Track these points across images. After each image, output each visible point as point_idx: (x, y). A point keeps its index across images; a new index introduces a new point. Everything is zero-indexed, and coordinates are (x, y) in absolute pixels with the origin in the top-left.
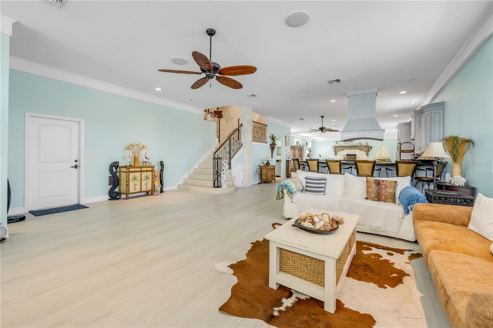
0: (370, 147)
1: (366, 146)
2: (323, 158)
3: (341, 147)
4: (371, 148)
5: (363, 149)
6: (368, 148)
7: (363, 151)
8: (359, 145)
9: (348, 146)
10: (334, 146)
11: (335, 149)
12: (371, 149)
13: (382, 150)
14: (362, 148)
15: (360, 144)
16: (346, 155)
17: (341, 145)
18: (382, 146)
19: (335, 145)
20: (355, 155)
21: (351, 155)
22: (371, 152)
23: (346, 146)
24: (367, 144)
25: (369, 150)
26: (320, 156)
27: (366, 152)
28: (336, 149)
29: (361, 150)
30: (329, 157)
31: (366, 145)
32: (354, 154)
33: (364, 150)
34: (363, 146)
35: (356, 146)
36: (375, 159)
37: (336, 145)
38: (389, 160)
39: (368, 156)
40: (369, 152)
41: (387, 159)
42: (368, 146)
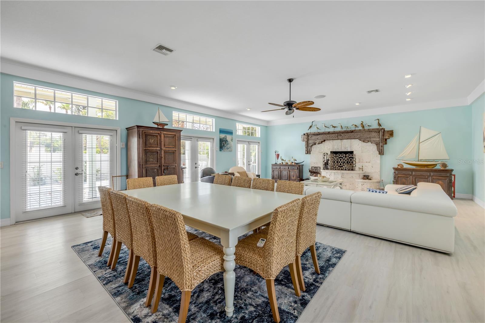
0: (388, 131)
1: (378, 131)
2: (283, 160)
3: (319, 134)
4: (391, 133)
5: (370, 138)
6: (383, 135)
7: (370, 143)
8: (360, 128)
9: (334, 133)
10: (304, 134)
11: (306, 140)
12: (391, 138)
13: (420, 142)
14: (367, 135)
15: (363, 127)
16: (329, 153)
17: (319, 131)
18: (422, 128)
19: (306, 131)
20: (352, 152)
21: (341, 153)
22: (392, 145)
23: (329, 133)
24: (380, 125)
25: (386, 140)
26: (278, 155)
27: (377, 144)
28: (308, 140)
29: (364, 141)
30: (294, 158)
31: (378, 127)
32: (349, 150)
33: (372, 139)
34: (370, 131)
35: (352, 132)
36: (401, 162)
37: (309, 132)
38: (444, 165)
39: (383, 154)
40: (386, 144)
41: (436, 164)
42: (382, 129)
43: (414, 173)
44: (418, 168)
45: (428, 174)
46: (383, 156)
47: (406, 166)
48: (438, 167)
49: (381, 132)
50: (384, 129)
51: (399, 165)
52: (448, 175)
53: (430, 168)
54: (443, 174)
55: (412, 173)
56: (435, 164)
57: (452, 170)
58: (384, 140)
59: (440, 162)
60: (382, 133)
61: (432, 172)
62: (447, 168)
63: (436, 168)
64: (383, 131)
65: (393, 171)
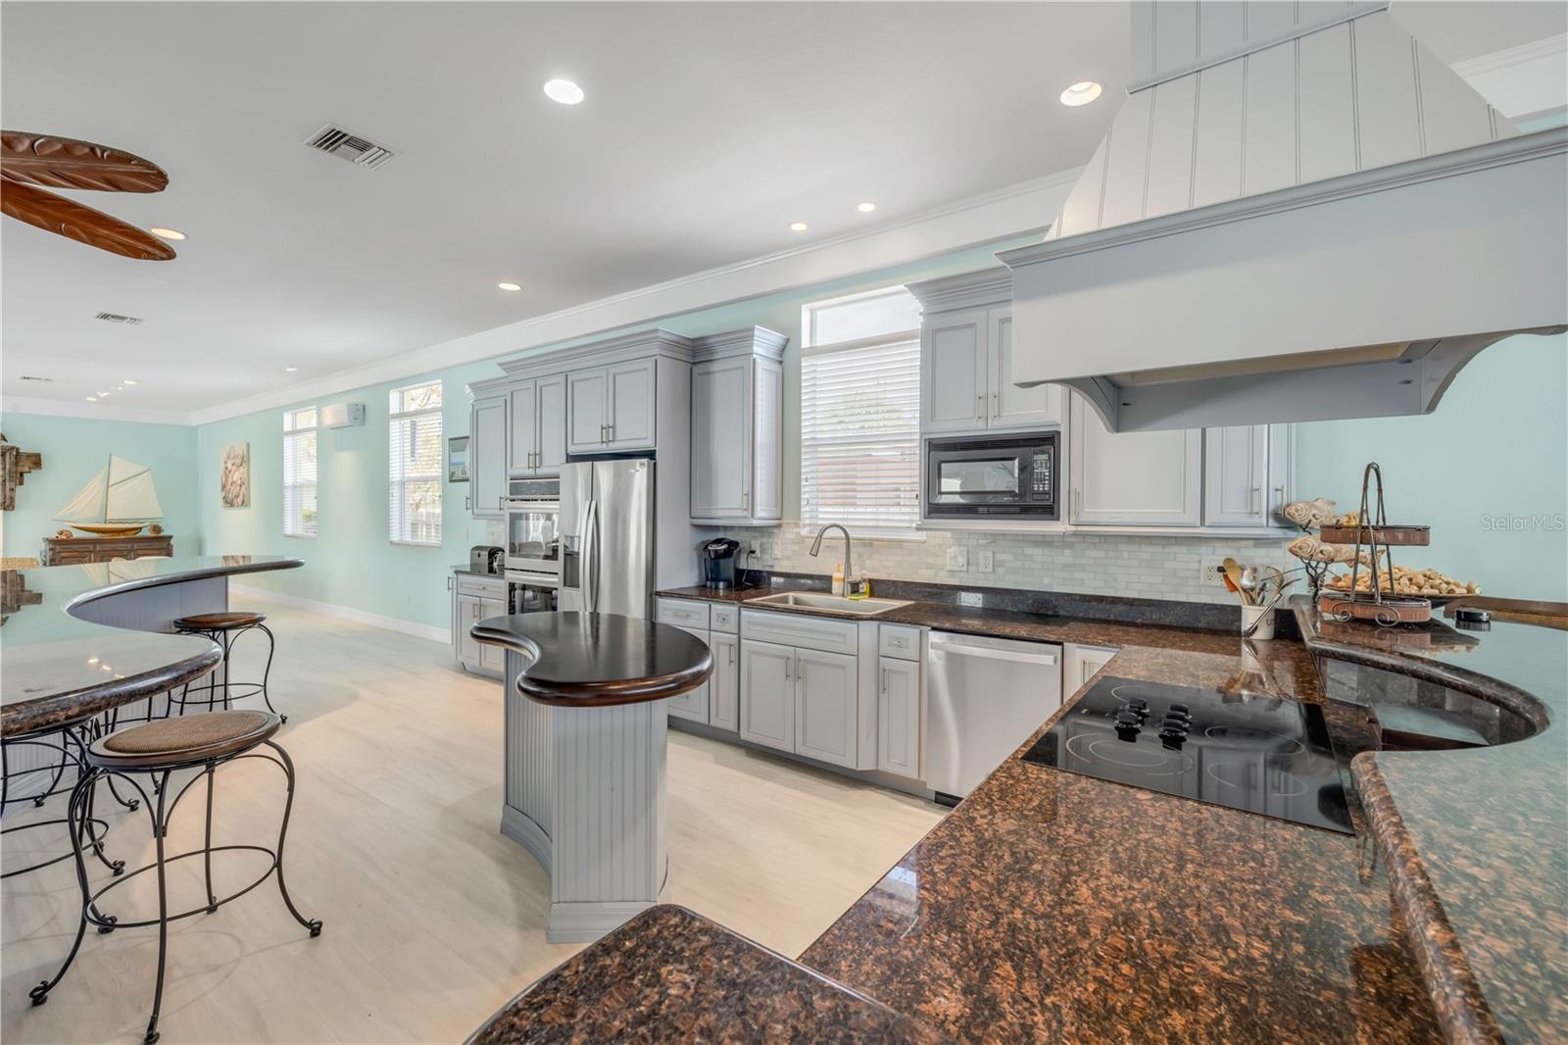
0: (29, 456)
1: (4, 452)
4: (36, 461)
6: (16, 464)
12: (35, 472)
13: (111, 483)
18: (113, 457)
22: (38, 487)
24: (4, 437)
25: (21, 474)
36: (67, 526)
38: (157, 529)
39: (13, 510)
40: (21, 483)
41: (141, 528)
42: (13, 448)
43: (98, 548)
44: (106, 537)
45: (129, 546)
46: (12, 513)
47: (77, 534)
48: (146, 533)
49: (8, 455)
50: (18, 449)
51: (61, 533)
52: (165, 545)
53: (130, 535)
54: (156, 545)
55: (95, 547)
56: (137, 529)
57: (170, 537)
58: (18, 475)
59: (148, 524)
60: (13, 459)
61: (137, 542)
62: (162, 534)
63: (141, 534)
64: (15, 453)
65: (44, 546)
